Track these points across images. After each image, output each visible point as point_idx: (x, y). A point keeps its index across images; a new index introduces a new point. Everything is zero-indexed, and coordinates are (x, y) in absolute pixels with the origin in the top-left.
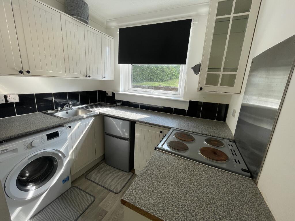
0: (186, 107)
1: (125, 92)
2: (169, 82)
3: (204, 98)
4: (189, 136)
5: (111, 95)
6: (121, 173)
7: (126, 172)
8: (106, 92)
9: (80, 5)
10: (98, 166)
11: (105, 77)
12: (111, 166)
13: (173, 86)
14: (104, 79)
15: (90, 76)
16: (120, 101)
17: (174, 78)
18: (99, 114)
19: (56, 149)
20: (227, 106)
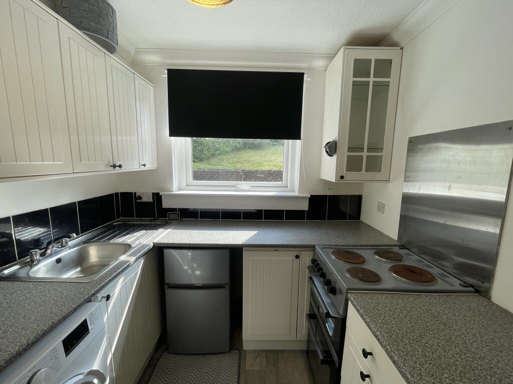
0: (304, 206)
1: (180, 190)
2: (213, 161)
3: (329, 189)
4: (352, 253)
5: (151, 200)
6: (214, 359)
7: (224, 353)
8: (137, 195)
9: (105, 12)
10: (154, 368)
11: (144, 165)
12: (186, 354)
13: (221, 168)
14: (143, 168)
15: (120, 166)
16: (174, 210)
17: (219, 154)
18: (154, 246)
19: (86, 371)
20: (360, 198)
